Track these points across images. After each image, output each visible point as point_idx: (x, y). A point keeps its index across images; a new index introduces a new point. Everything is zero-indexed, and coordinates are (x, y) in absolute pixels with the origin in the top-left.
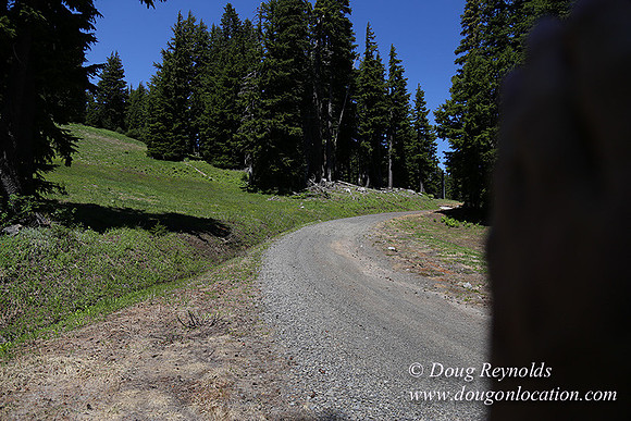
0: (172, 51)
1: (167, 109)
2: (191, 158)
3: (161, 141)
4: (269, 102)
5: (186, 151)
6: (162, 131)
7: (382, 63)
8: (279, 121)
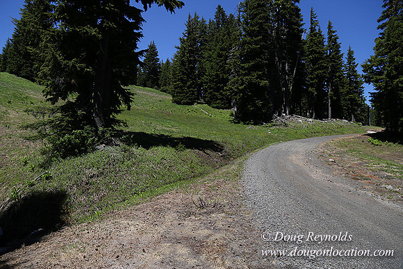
0: (185, 38)
1: (184, 74)
2: (198, 103)
3: (180, 93)
4: (246, 65)
5: (195, 99)
6: (181, 87)
7: (322, 34)
8: (253, 77)
